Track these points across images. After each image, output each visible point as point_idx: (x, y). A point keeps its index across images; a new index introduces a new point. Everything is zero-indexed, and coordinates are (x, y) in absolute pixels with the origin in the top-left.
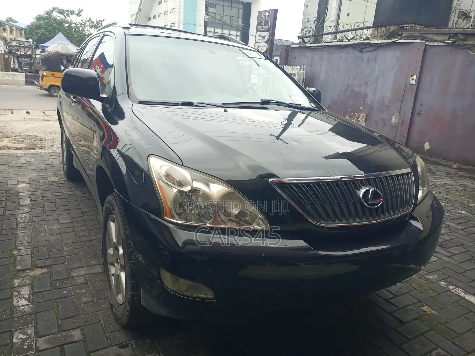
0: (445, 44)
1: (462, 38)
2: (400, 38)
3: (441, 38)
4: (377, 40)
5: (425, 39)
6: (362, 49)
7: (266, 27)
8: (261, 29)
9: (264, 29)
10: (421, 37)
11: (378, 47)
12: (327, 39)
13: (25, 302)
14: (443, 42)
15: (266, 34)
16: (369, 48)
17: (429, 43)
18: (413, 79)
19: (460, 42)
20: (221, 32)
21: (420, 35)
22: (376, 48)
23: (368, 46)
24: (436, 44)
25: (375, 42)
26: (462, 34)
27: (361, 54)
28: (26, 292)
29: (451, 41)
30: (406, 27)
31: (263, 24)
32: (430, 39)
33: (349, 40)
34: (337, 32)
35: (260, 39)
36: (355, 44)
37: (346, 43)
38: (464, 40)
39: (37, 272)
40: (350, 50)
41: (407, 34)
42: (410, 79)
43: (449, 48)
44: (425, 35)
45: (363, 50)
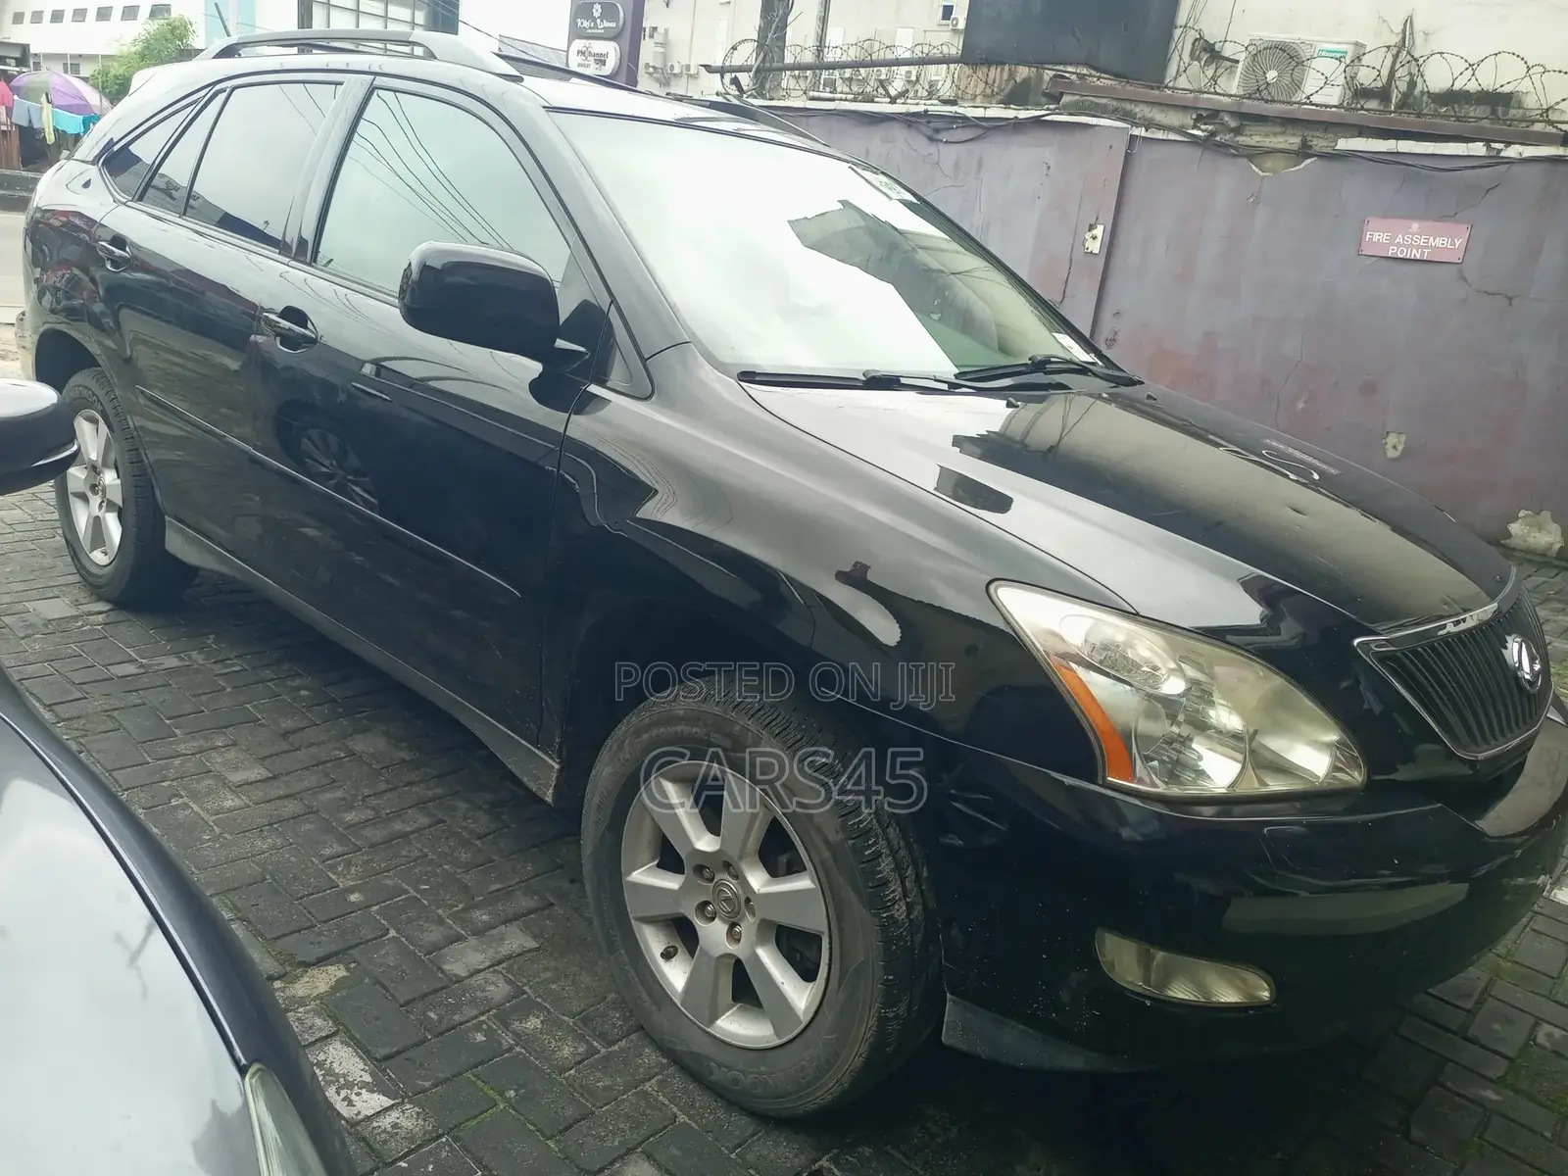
0: (1186, 140)
1: (1233, 124)
2: (1056, 108)
3: (1173, 118)
4: (985, 108)
5: (1127, 117)
6: (937, 131)
7: (606, 24)
8: (590, 31)
9: (603, 31)
10: (1115, 110)
11: (988, 129)
14: (1180, 130)
15: (611, 50)
16: (959, 129)
17: (1140, 132)
18: (1094, 238)
19: (1228, 137)
20: (409, 20)
21: (1115, 103)
22: (979, 132)
23: (954, 123)
24: (1160, 135)
25: (980, 113)
26: (1232, 114)
27: (932, 148)
28: (347, 1061)
29: (1203, 131)
30: (1067, 75)
31: (596, 14)
32: (1144, 118)
33: (893, 101)
35: (586, 62)
36: (913, 113)
37: (883, 107)
38: (1237, 131)
40: (898, 132)
41: (1077, 98)
42: (1087, 237)
43: (1197, 152)
44: (1128, 106)
45: (939, 137)
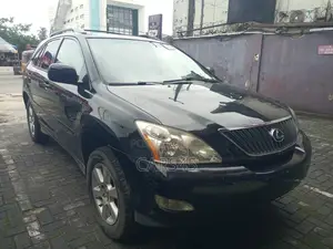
1: (285, 29)
2: (246, 31)
4: (231, 33)
5: (262, 31)
6: (222, 39)
7: (155, 26)
8: (152, 28)
12: (196, 34)
13: (37, 233)
14: (274, 32)
15: (156, 31)
16: (226, 38)
17: (265, 33)
18: (257, 57)
19: (284, 32)
20: (118, 31)
21: (259, 28)
22: (231, 38)
24: (269, 34)
27: (221, 42)
28: (35, 225)
29: (278, 32)
32: (265, 30)
33: (213, 34)
34: (201, 29)
35: (152, 34)
37: (210, 35)
38: (287, 31)
39: (39, 211)
41: (250, 28)
